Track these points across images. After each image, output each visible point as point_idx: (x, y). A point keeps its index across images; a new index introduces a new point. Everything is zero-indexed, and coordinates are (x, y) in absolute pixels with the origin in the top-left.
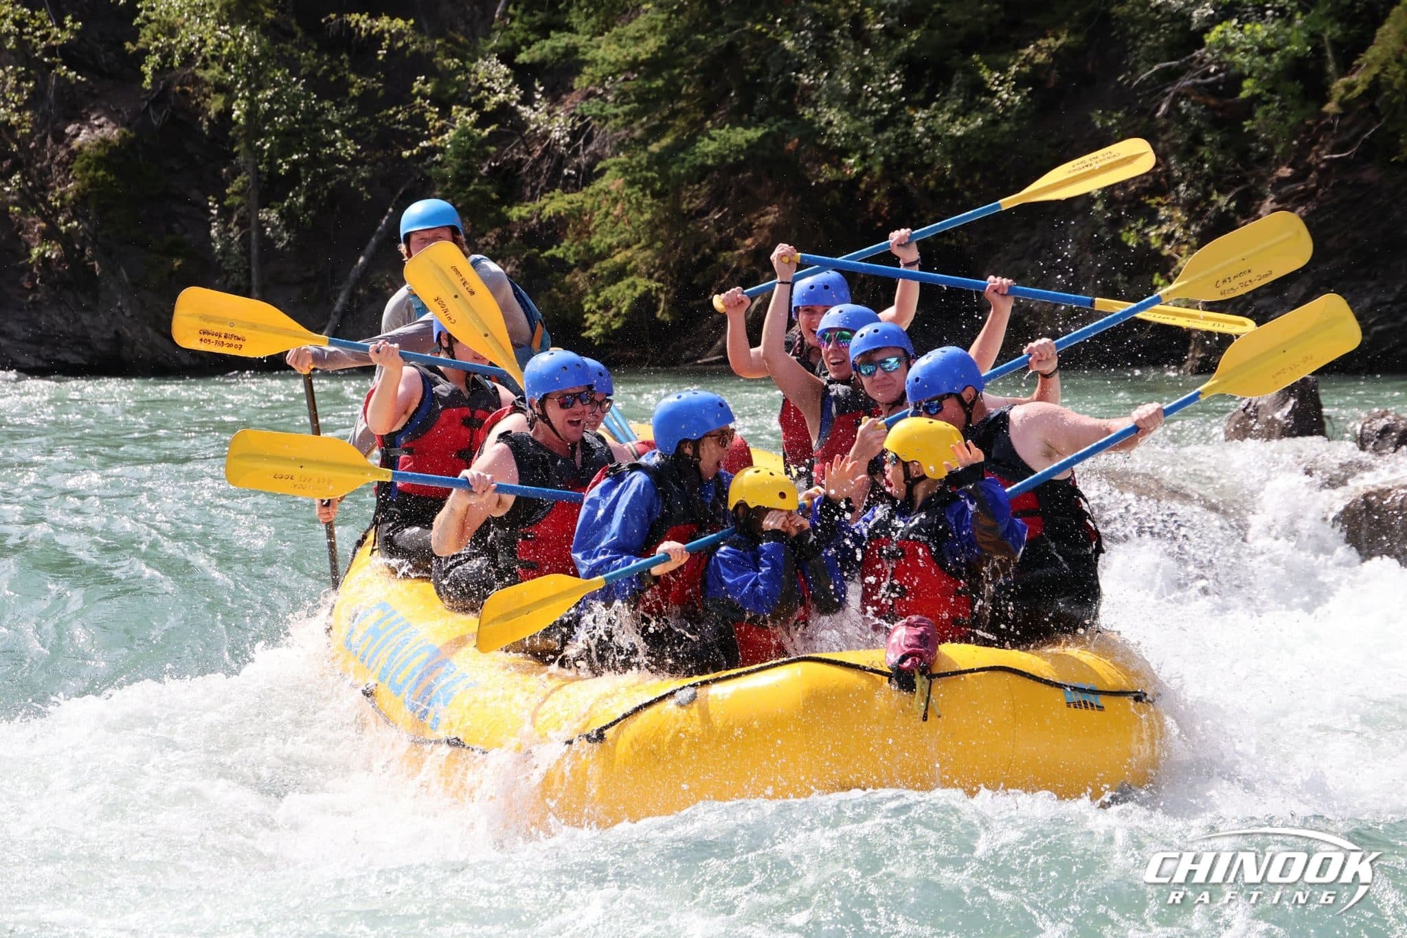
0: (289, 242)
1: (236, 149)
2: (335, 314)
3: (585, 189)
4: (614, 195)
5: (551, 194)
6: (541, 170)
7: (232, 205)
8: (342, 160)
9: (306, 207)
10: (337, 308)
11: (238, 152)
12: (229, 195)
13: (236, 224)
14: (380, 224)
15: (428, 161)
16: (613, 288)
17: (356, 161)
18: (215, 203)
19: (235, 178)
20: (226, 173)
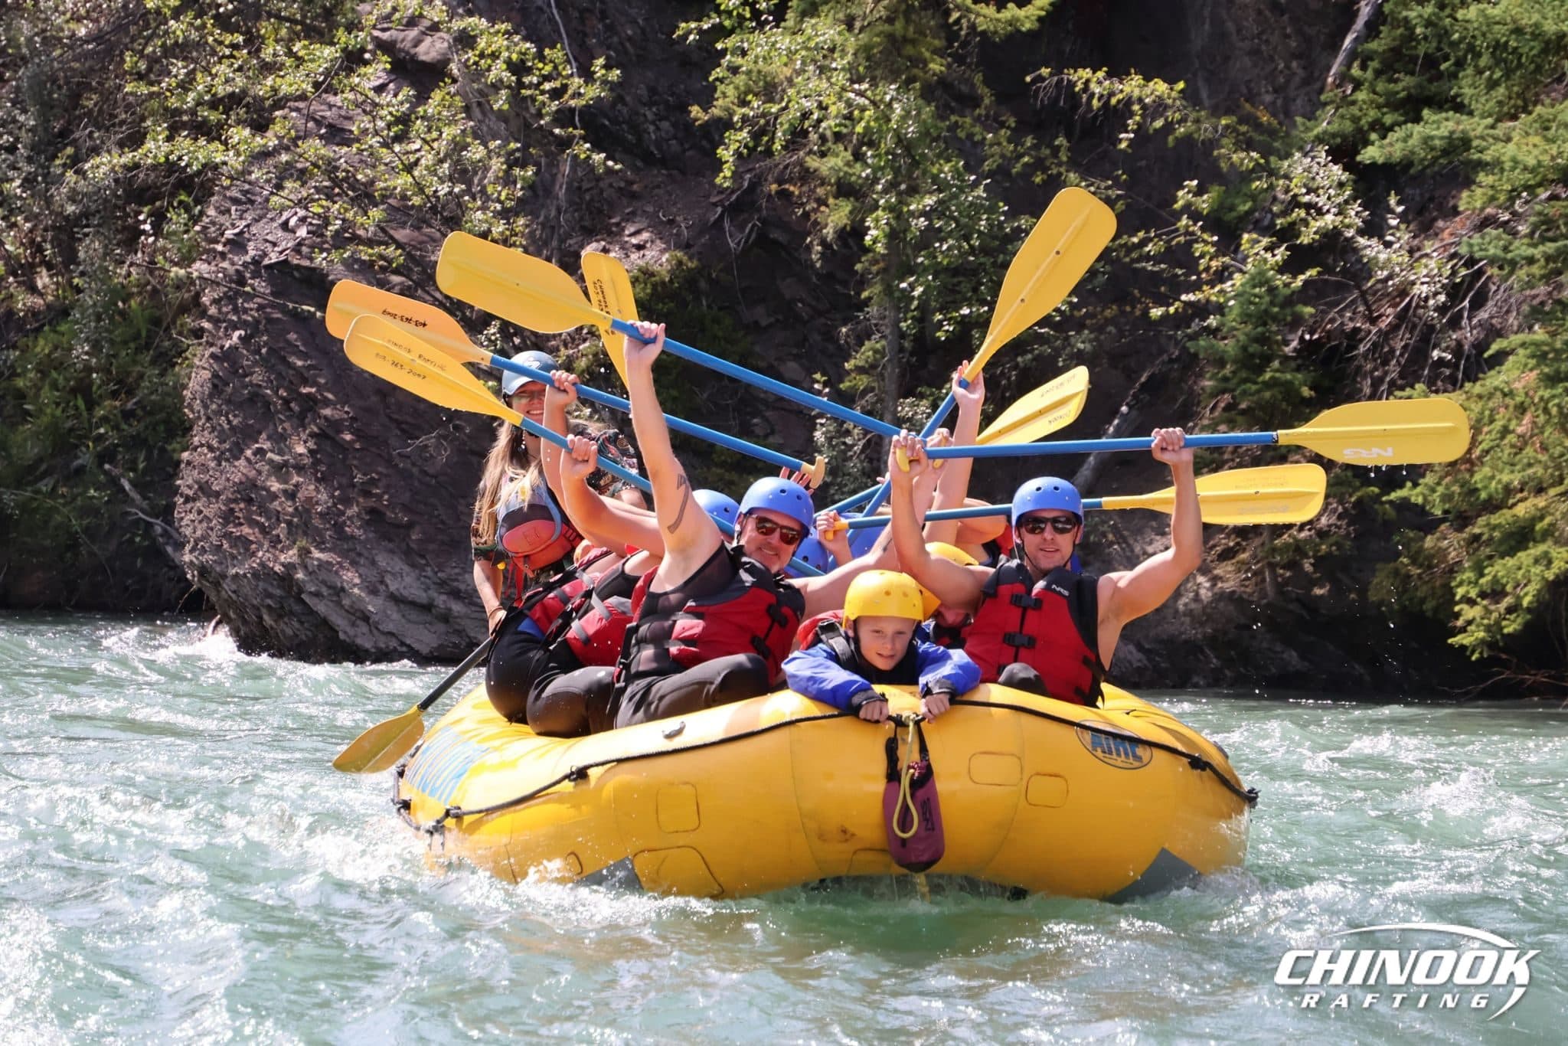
1: (865, 295)
3: (1468, 385)
4: (1519, 399)
5: (1407, 392)
6: (1392, 351)
7: (854, 388)
11: (870, 298)
12: (848, 373)
15: (1195, 326)
16: (1510, 562)
17: (1068, 322)
18: (825, 384)
19: (863, 344)
20: (847, 336)
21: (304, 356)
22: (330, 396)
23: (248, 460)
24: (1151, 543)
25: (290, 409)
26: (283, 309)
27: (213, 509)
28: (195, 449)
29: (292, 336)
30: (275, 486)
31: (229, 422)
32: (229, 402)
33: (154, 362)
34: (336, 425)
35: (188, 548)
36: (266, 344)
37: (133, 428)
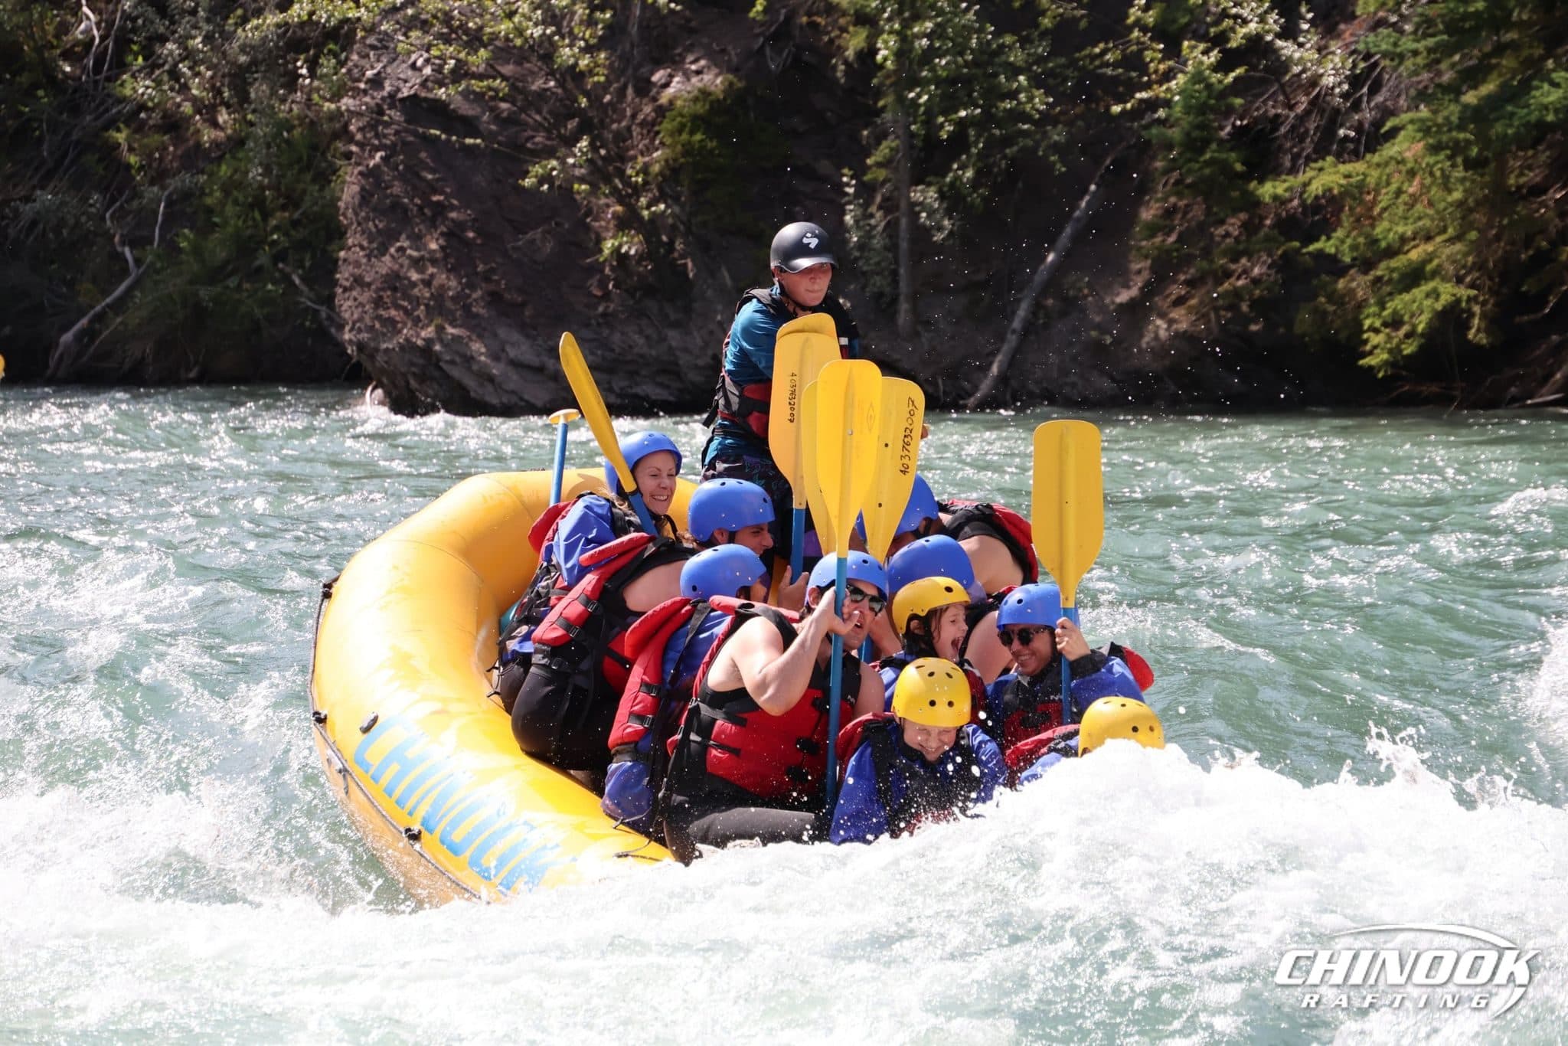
0: (951, 233)
1: (881, 103)
2: (1014, 331)
3: (1368, 156)
4: (1409, 165)
5: (1320, 164)
6: (1307, 131)
7: (875, 179)
8: (1026, 118)
9: (976, 183)
10: (1017, 324)
11: (884, 108)
12: (870, 167)
13: (880, 208)
14: (1077, 207)
15: (1147, 118)
16: (1406, 297)
17: (1046, 119)
18: (852, 178)
19: (879, 143)
20: (868, 137)
21: (433, 171)
22: (455, 202)
23: (392, 256)
24: (1118, 294)
25: (424, 214)
26: (415, 134)
27: (366, 296)
28: (350, 249)
29: (423, 155)
30: (415, 276)
31: (376, 226)
32: (374, 210)
33: (314, 181)
34: (461, 226)
35: (347, 328)
36: (402, 162)
37: (300, 234)
